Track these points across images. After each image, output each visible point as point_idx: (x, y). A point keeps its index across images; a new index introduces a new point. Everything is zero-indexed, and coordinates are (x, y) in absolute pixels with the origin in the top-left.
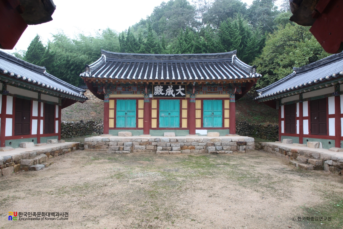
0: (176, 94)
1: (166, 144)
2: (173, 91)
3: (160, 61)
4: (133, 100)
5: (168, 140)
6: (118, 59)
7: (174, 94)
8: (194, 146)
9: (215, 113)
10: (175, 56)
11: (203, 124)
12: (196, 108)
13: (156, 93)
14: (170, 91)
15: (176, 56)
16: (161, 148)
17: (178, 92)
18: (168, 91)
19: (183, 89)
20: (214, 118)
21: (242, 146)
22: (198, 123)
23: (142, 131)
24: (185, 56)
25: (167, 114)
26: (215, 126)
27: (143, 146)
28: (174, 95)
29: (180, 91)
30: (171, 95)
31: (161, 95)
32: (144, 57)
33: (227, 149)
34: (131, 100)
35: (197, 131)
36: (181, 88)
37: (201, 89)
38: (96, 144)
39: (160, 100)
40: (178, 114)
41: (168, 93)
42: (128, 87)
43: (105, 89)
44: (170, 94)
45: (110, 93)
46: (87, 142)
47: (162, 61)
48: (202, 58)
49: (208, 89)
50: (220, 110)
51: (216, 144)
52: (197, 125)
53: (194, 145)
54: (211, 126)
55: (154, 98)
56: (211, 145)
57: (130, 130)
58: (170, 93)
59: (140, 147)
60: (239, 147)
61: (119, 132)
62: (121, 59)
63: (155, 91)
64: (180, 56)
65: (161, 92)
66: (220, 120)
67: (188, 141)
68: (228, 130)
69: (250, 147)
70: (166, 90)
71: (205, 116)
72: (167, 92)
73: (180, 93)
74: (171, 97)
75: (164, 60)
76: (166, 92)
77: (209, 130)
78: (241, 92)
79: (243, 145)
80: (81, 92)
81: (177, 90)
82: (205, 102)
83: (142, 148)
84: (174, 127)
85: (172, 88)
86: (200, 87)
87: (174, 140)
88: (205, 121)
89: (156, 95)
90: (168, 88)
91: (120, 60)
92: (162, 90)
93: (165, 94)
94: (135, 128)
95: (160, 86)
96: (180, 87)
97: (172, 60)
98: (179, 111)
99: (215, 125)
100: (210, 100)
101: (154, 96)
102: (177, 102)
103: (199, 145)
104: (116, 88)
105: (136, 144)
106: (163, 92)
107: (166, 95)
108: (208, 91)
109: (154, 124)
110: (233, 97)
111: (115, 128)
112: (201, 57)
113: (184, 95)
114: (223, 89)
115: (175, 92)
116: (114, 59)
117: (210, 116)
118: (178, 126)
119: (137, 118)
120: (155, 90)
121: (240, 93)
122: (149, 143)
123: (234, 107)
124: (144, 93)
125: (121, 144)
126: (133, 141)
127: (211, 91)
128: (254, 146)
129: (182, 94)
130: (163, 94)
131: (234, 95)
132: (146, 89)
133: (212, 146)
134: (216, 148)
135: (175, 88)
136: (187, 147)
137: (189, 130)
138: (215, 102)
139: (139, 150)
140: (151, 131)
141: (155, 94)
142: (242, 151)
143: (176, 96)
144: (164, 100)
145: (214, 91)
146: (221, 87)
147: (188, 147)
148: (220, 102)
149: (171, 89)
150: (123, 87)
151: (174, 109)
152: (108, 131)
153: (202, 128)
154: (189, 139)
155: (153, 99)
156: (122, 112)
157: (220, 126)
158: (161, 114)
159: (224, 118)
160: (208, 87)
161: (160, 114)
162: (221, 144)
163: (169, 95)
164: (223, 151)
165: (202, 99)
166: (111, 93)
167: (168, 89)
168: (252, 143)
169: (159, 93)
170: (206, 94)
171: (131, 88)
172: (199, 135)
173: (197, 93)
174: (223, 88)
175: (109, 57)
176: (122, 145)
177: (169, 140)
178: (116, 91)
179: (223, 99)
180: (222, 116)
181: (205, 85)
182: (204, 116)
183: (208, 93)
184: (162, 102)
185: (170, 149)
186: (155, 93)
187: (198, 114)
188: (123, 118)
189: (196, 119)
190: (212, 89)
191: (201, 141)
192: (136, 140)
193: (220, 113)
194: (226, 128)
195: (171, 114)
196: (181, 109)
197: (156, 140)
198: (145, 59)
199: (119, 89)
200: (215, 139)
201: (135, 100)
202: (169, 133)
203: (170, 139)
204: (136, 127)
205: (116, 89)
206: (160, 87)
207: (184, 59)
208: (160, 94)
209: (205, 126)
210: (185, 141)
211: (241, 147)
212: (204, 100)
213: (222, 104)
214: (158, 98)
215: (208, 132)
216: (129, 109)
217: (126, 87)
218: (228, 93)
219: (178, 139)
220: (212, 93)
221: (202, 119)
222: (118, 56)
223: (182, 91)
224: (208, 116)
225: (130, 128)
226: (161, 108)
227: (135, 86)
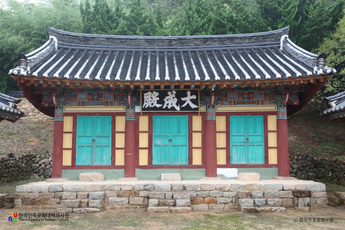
0: (182, 107)
1: (165, 194)
2: (176, 100)
3: (154, 49)
4: (106, 117)
5: (168, 186)
6: (80, 45)
7: (178, 106)
8: (215, 198)
9: (250, 139)
10: (179, 39)
11: (230, 158)
12: (217, 130)
13: (148, 104)
14: (171, 101)
15: (181, 39)
16: (156, 201)
17: (185, 101)
18: (168, 100)
19: (194, 97)
20: (250, 147)
21: (302, 198)
22: (221, 157)
23: (122, 171)
24: (197, 39)
25: (166, 141)
26: (252, 162)
27: (123, 199)
28: (178, 108)
29: (188, 100)
30: (173, 108)
31: (155, 108)
32: (126, 42)
33: (274, 204)
34: (103, 117)
35: (219, 171)
36: (191, 95)
37: (226, 96)
38: (37, 196)
39: (154, 117)
40: (184, 141)
41: (168, 104)
42: (98, 94)
43: (56, 96)
44: (172, 106)
45: (65, 104)
46: (20, 194)
47: (156, 49)
48: (227, 42)
49: (239, 97)
50: (261, 134)
51: (254, 194)
52: (219, 159)
53: (215, 196)
54: (244, 162)
55: (143, 113)
56: (244, 195)
57: (100, 170)
58: (172, 104)
59: (119, 199)
60: (297, 200)
61: (81, 174)
62: (86, 45)
63: (145, 101)
64: (189, 39)
65: (156, 102)
66: (261, 150)
67: (203, 189)
68: (276, 169)
69: (319, 201)
70: (165, 100)
71: (233, 144)
72: (166, 103)
73: (188, 104)
74: (173, 111)
75: (160, 46)
76: (164, 102)
77: (241, 169)
78: (298, 101)
79: (305, 197)
80: (11, 102)
81: (183, 99)
82: (232, 119)
83: (122, 201)
84: (179, 163)
85: (174, 96)
86: (224, 93)
87: (180, 186)
88: (234, 153)
89: (146, 107)
90: (169, 95)
91: (83, 47)
92: (158, 99)
93: (162, 107)
94: (110, 166)
95: (154, 92)
96: (189, 93)
97: (174, 47)
98: (187, 135)
99: (252, 159)
100: (242, 116)
101: (144, 109)
102: (185, 119)
103: (223, 196)
104: (76, 95)
105: (112, 195)
106: (158, 102)
107: (164, 107)
108: (239, 99)
109: (143, 158)
110: (284, 110)
111: (74, 166)
112: (225, 40)
113: (196, 106)
114: (265, 95)
115: (180, 103)
116: (72, 44)
117: (242, 144)
118: (186, 163)
119: (114, 148)
120: (145, 99)
121: (295, 103)
122: (135, 193)
123: (285, 127)
124: (126, 103)
125: (84, 195)
126: (105, 190)
127: (243, 99)
128: (325, 199)
129: (193, 106)
130: (158, 106)
131: (284, 106)
132: (129, 97)
133: (247, 197)
134: (254, 202)
135: (180, 95)
136: (203, 199)
137: (204, 169)
138: (250, 118)
139: (117, 206)
140: (138, 171)
141: (146, 105)
142: (303, 208)
143: (181, 109)
144: (162, 117)
145: (248, 99)
146: (262, 93)
147: (204, 199)
148: (260, 119)
149: (173, 98)
150: (88, 93)
151: (179, 131)
152: (61, 172)
153: (228, 165)
154: (206, 185)
155: (141, 114)
156: (87, 138)
157: (261, 162)
158: (156, 141)
159: (267, 148)
160: (238, 92)
161: (153, 141)
162: (264, 194)
163: (169, 107)
164: (268, 208)
165: (228, 115)
166: (68, 104)
167: (167, 98)
168: (321, 194)
169: (152, 104)
170: (234, 105)
171: (102, 95)
172: (223, 177)
173: (219, 103)
174: (265, 94)
175: (62, 41)
176: (86, 196)
177: (170, 186)
178: (76, 100)
179: (265, 115)
180: (263, 144)
181: (232, 90)
182: (231, 144)
183: (237, 104)
184: (157, 120)
185: (172, 204)
186: (145, 103)
187: (221, 140)
188: (89, 148)
189: (218, 148)
190: (246, 96)
191: (227, 189)
192: (110, 187)
193: (260, 139)
194: (272, 166)
195: (173, 140)
196: (191, 132)
197: (146, 187)
198: (127, 45)
199: (82, 97)
200: (252, 185)
201: (111, 117)
202: (170, 174)
203: (172, 186)
204: (110, 165)
205: (75, 97)
206: (153, 94)
207: (196, 45)
208: (153, 106)
209: (234, 162)
210: (199, 189)
211: (300, 200)
212: (231, 117)
213: (264, 122)
214: (150, 112)
215: (238, 172)
216: (99, 132)
217: (94, 93)
218: (274, 102)
219: (186, 186)
220: (245, 104)
221: (228, 149)
222: (79, 39)
223: (192, 100)
224: (238, 144)
225: (100, 166)
226: (156, 131)
227: (109, 92)
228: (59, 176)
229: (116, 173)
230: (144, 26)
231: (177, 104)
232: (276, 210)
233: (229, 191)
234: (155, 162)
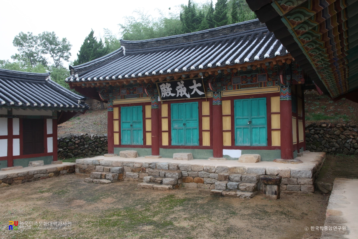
0: (191, 94)
1: (159, 172)
2: (185, 89)
3: (190, 43)
4: (139, 106)
5: (166, 166)
6: (139, 49)
7: (188, 94)
8: (202, 179)
9: (254, 122)
10: (210, 31)
11: (234, 140)
12: (224, 114)
13: (164, 94)
14: (182, 91)
15: (212, 31)
16: (148, 178)
17: (193, 89)
18: (179, 89)
19: (199, 85)
20: (254, 129)
21: (270, 186)
22: (227, 139)
23: (150, 150)
24: (225, 28)
25: (182, 125)
26: (255, 144)
27: (135, 174)
28: (188, 96)
29: (195, 87)
30: (184, 96)
31: (170, 97)
33: (245, 189)
34: (136, 107)
35: (225, 152)
36: (197, 83)
37: (231, 81)
38: (86, 167)
39: (172, 104)
40: (196, 124)
41: (180, 93)
42: (133, 88)
44: (183, 94)
45: (114, 98)
46: (78, 165)
48: (252, 27)
49: (242, 81)
50: (264, 116)
51: (232, 177)
52: (225, 141)
53: (202, 176)
54: (247, 144)
55: (163, 102)
56: (223, 178)
57: (136, 148)
58: (183, 93)
59: (132, 174)
60: (265, 187)
61: (121, 152)
62: (142, 49)
63: (162, 92)
64: (218, 30)
65: (170, 92)
66: (264, 133)
67: (193, 170)
68: (279, 151)
70: (176, 89)
71: (237, 127)
72: (178, 92)
73: (196, 92)
74: (184, 99)
76: (176, 91)
77: (245, 150)
78: (303, 80)
79: (272, 184)
80: (79, 100)
81: (191, 87)
82: (237, 103)
83: (134, 176)
84: (191, 144)
85: (183, 86)
86: (229, 78)
87: (175, 166)
88: (238, 136)
89: (164, 97)
90: (178, 85)
91: (141, 51)
92: (171, 89)
93: (176, 95)
94: (142, 146)
95: (167, 84)
96: (194, 82)
97: (206, 39)
98: (198, 119)
99: (256, 141)
100: (246, 100)
101: (163, 98)
102: (196, 105)
103: (209, 177)
104: (119, 91)
105: (128, 170)
106: (172, 92)
107: (178, 96)
108: (242, 83)
109: (165, 141)
110: (286, 91)
111: (120, 146)
112: (251, 25)
113: (203, 93)
114: (268, 77)
115: (189, 91)
116: (134, 50)
117: (245, 127)
118: (197, 144)
119: (145, 132)
120: (161, 90)
121: (300, 83)
122: (143, 169)
123: (288, 109)
125: (107, 169)
126: (124, 166)
127: (247, 83)
129: (200, 93)
130: (173, 95)
131: (286, 86)
133: (225, 180)
134: (227, 186)
135: (188, 84)
136: (192, 179)
137: (212, 150)
138: (255, 101)
139: (131, 179)
140: (161, 150)
141: (163, 95)
142: (271, 195)
143: (191, 96)
144: (177, 104)
145: (251, 82)
146: (265, 75)
147: (194, 178)
148: (263, 101)
149: (183, 87)
150: (127, 89)
151: (191, 116)
152: (113, 149)
153: (233, 147)
154: (195, 166)
155: (162, 103)
156: (128, 124)
157: (264, 144)
158: (175, 125)
159: (270, 130)
160: (242, 77)
161: (172, 125)
162: (241, 178)
163: (182, 96)
164: (239, 193)
165: (232, 99)
166: (115, 98)
167: (178, 87)
169: (168, 94)
170: (238, 89)
171: (136, 89)
172: (228, 158)
173: (224, 88)
174: (268, 75)
175: (128, 48)
176: (109, 171)
178: (120, 95)
179: (268, 97)
180: (266, 126)
181: (236, 74)
182: (236, 127)
183: (241, 88)
184: (174, 106)
185: (159, 182)
186: (162, 94)
187: (227, 124)
188: (129, 132)
189: (224, 131)
190: (249, 80)
193: (264, 121)
194: (275, 148)
195: (187, 124)
196: (201, 116)
198: (170, 44)
199: (123, 92)
201: (142, 106)
204: (143, 144)
205: (119, 92)
206: (166, 86)
207: (224, 35)
208: (169, 95)
209: (238, 143)
210: (190, 170)
211: (268, 187)
212: (235, 101)
213: (267, 104)
214: (168, 100)
215: (242, 153)
216: (135, 119)
217: (131, 88)
218: (277, 83)
219: (179, 166)
220: (248, 87)
221: (232, 131)
222: (138, 45)
223: (198, 88)
224: (242, 127)
225: (136, 145)
226: (174, 116)
227: (140, 86)
228: (112, 152)
229: (146, 151)
230: (223, 22)
231: (187, 92)
232: (240, 196)
233: (214, 172)
234: (173, 143)
